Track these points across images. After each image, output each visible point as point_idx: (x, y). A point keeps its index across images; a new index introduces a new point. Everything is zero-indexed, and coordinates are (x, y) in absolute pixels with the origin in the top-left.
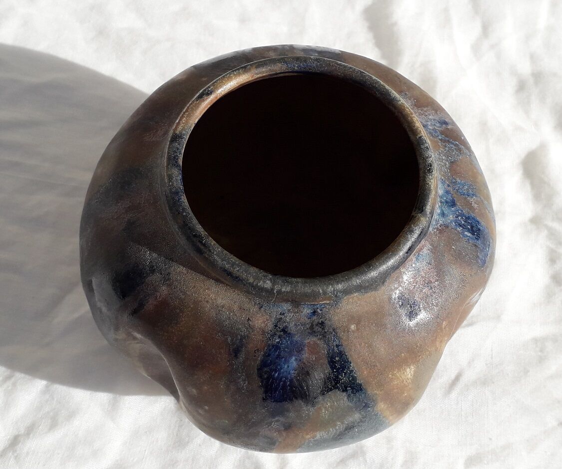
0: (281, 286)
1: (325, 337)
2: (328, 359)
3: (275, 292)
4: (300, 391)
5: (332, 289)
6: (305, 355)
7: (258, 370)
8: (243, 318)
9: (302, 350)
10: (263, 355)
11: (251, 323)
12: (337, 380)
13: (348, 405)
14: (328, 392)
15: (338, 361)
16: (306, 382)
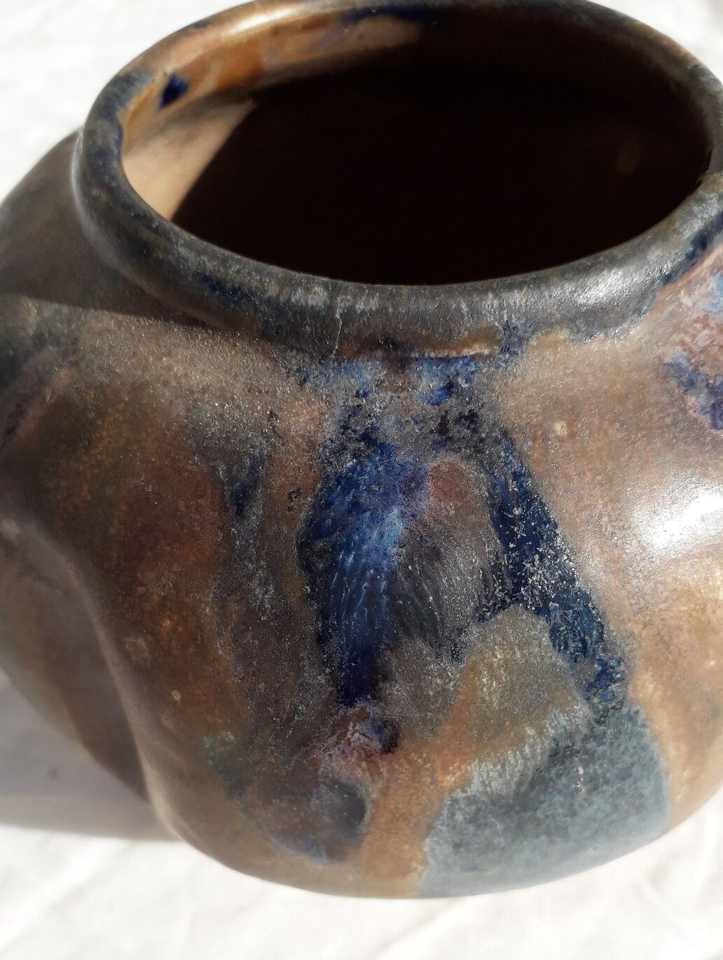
0: (355, 297)
1: (479, 451)
2: (491, 512)
3: (338, 316)
4: (416, 608)
5: (496, 303)
6: (427, 502)
7: (301, 547)
8: (258, 412)
9: (419, 485)
10: (313, 506)
11: (277, 423)
12: (519, 578)
13: (554, 665)
14: (494, 613)
15: (521, 518)
16: (433, 581)
